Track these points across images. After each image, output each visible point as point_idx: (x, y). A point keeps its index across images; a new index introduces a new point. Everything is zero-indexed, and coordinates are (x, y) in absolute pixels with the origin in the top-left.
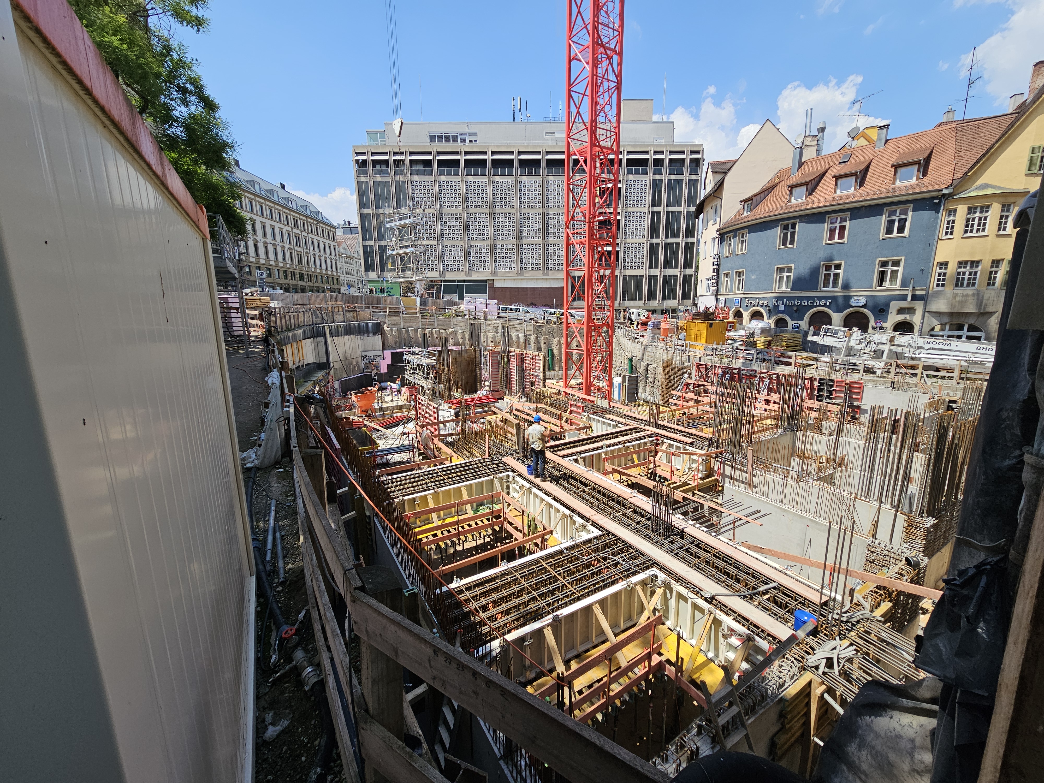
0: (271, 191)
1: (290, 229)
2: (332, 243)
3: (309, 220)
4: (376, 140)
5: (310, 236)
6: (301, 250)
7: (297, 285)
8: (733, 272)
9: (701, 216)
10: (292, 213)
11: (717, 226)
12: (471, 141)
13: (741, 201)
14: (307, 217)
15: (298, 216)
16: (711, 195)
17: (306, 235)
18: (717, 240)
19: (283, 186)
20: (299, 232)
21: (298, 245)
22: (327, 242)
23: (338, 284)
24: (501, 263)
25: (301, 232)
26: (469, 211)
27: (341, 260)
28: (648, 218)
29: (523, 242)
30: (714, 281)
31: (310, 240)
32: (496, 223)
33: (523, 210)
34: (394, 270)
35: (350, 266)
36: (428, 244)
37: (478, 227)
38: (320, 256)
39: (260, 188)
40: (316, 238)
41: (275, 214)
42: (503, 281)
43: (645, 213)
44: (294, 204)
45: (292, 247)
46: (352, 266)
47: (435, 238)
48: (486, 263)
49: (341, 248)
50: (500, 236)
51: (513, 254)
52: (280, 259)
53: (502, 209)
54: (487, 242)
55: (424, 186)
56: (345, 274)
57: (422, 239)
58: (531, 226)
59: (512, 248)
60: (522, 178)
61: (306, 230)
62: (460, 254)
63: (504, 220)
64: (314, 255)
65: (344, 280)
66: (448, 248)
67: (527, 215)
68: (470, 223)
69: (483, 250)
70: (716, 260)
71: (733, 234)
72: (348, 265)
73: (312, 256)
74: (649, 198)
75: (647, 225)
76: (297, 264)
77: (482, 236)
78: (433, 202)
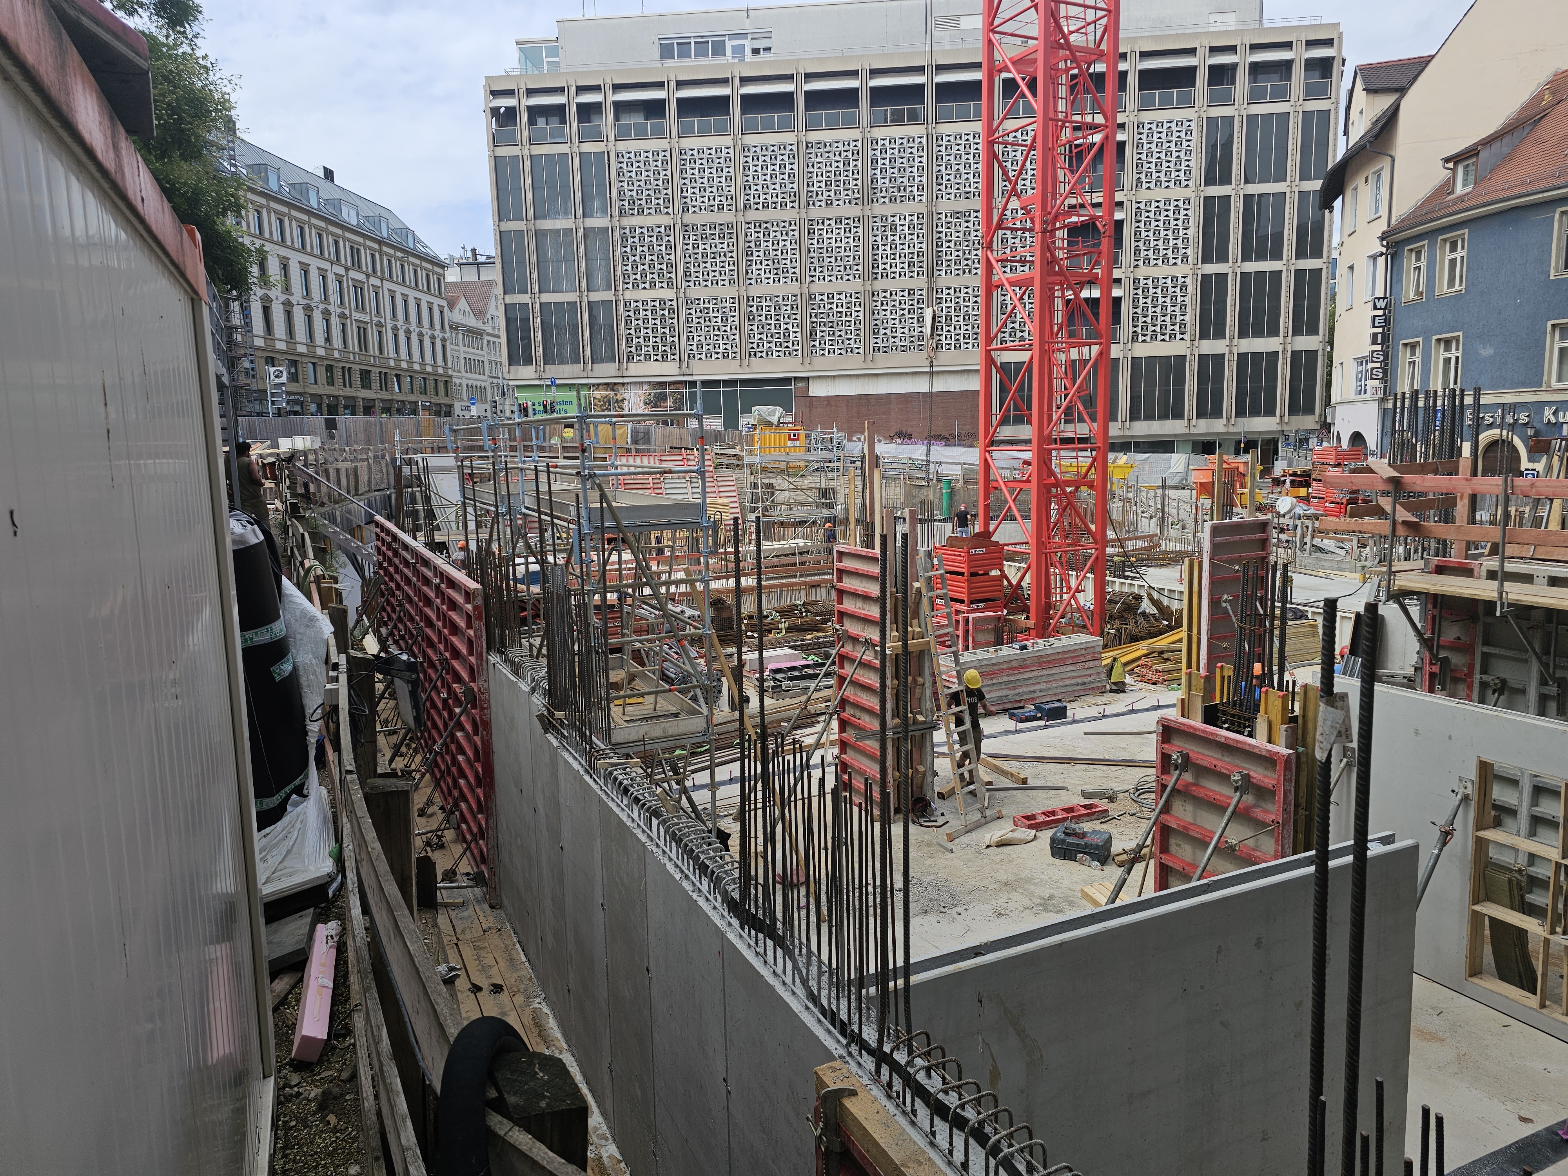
0: (302, 188)
1: (342, 271)
2: (437, 302)
3: (385, 249)
4: (537, 63)
5: (387, 285)
6: (366, 318)
7: (354, 398)
8: (1427, 341)
9: (1337, 204)
10: (347, 235)
11: (1382, 226)
12: (756, 51)
13: (1447, 160)
14: (380, 243)
15: (361, 240)
16: (1363, 147)
17: (377, 282)
18: (1381, 260)
19: (329, 174)
20: (363, 278)
21: (361, 307)
22: (425, 298)
23: (447, 395)
24: (827, 338)
25: (368, 276)
26: (752, 216)
27: (457, 338)
28: (1195, 214)
29: (880, 285)
30: (1378, 365)
31: (386, 293)
32: (815, 242)
33: (879, 210)
34: (576, 360)
35: (474, 353)
36: (653, 297)
37: (773, 253)
38: (408, 332)
39: (279, 180)
40: (399, 290)
41: (311, 237)
42: (829, 382)
43: (1187, 201)
44: (353, 213)
45: (347, 312)
46: (479, 352)
47: (670, 284)
48: (792, 339)
49: (456, 311)
50: (826, 273)
51: (854, 314)
52: (320, 339)
53: (829, 209)
54: (793, 288)
55: (647, 163)
56: (463, 370)
57: (641, 286)
58: (899, 247)
59: (853, 300)
60: (879, 133)
61: (379, 274)
62: (730, 319)
63: (834, 236)
64: (395, 329)
65: (460, 385)
66: (702, 306)
67: (890, 219)
68: (752, 245)
69: (783, 308)
70: (1381, 312)
71: (1426, 242)
72: (471, 350)
73: (390, 331)
74: (1197, 164)
75: (1194, 231)
76: (357, 349)
77: (781, 276)
78: (666, 200)
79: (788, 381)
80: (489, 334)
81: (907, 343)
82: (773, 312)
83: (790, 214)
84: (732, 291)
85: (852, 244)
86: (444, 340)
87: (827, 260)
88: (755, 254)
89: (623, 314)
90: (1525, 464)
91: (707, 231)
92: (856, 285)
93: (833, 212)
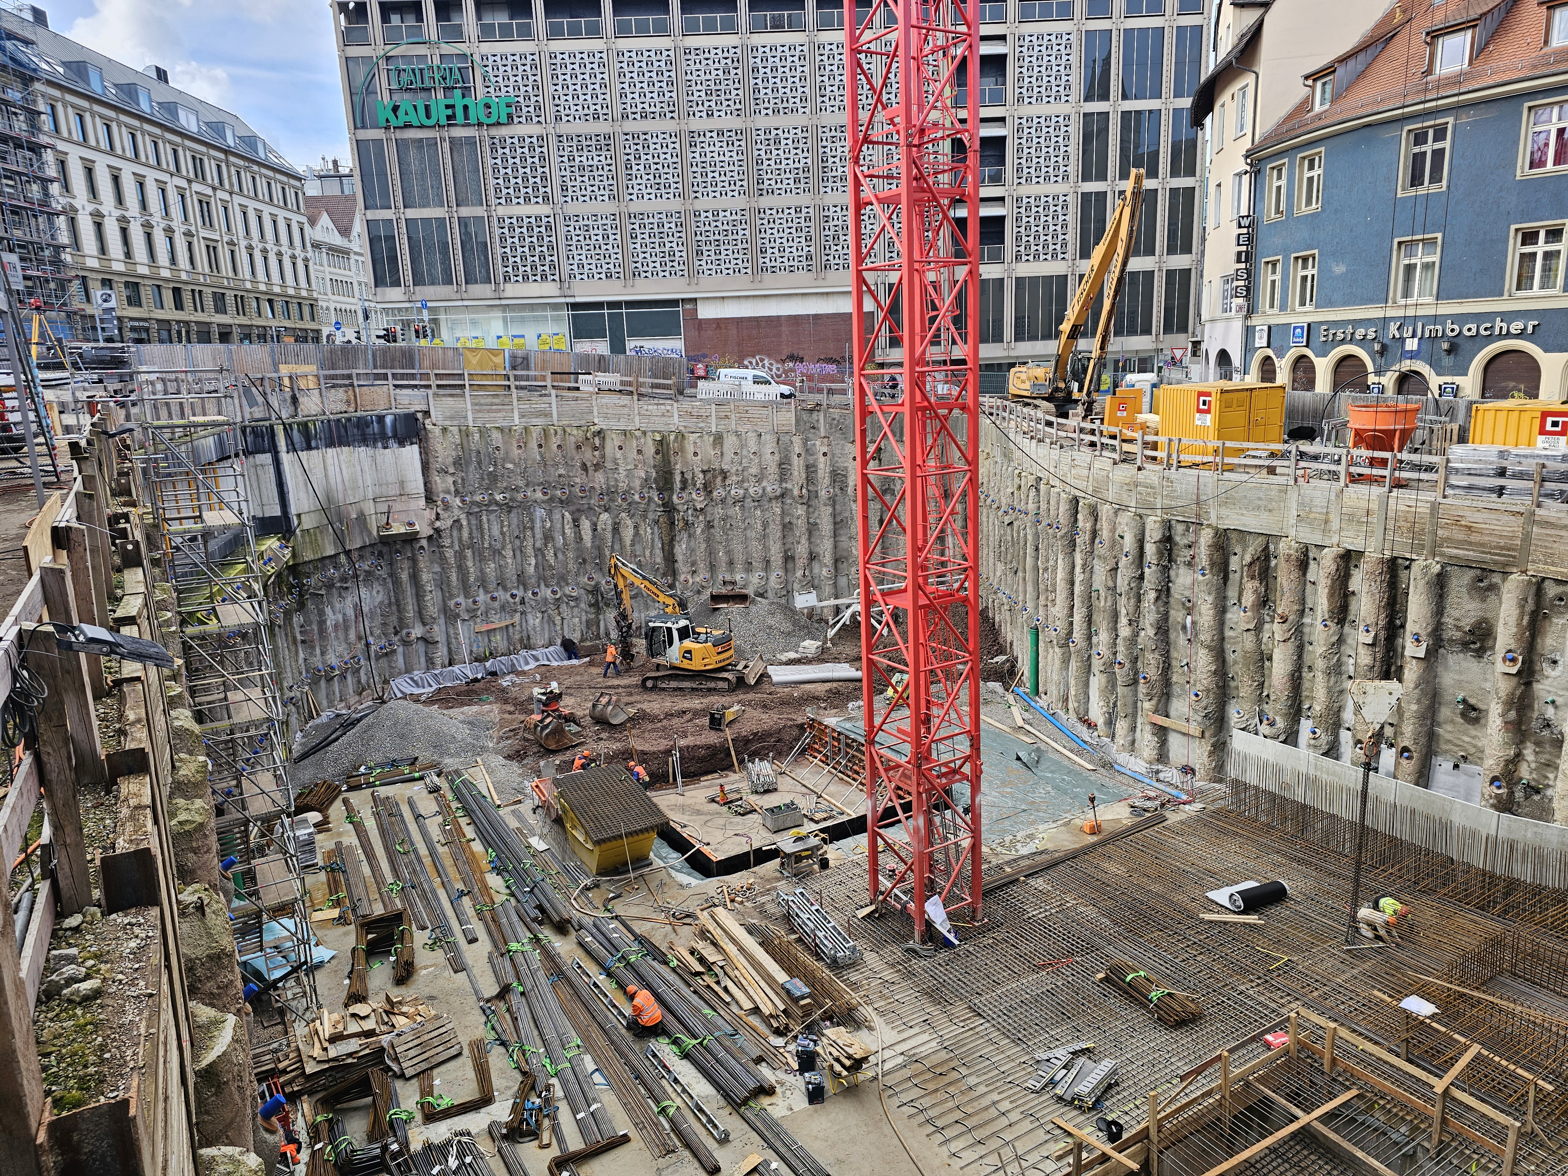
0: (129, 90)
1: (184, 184)
2: (295, 218)
3: (232, 159)
5: (237, 199)
6: (216, 236)
7: (208, 324)
8: (1286, 258)
9: (1208, 121)
10: (187, 143)
11: (1247, 143)
13: (1307, 78)
14: (226, 152)
15: (203, 149)
16: (1231, 62)
17: (226, 197)
18: (1246, 179)
19: (162, 75)
20: (209, 191)
21: (208, 222)
22: (281, 214)
23: (313, 320)
24: (713, 257)
25: (214, 189)
26: (630, 126)
27: (321, 258)
28: (1075, 131)
29: (765, 202)
30: (1242, 283)
31: (237, 209)
32: (697, 155)
33: (762, 122)
34: (448, 281)
35: (341, 274)
36: (529, 213)
37: (653, 167)
38: (265, 251)
39: (102, 80)
40: (252, 205)
41: (145, 145)
42: (718, 303)
43: (1067, 117)
44: (193, 119)
45: (193, 229)
46: (347, 272)
47: (546, 199)
48: (677, 258)
49: (318, 227)
50: (710, 189)
51: (741, 232)
52: (163, 258)
53: (711, 119)
54: (676, 205)
55: (515, 67)
56: (329, 292)
57: (515, 201)
58: (784, 162)
59: (739, 217)
60: (758, 39)
61: (227, 186)
62: (612, 237)
63: (717, 149)
64: (250, 248)
65: (328, 309)
66: (581, 223)
67: (774, 132)
68: (632, 157)
69: (667, 226)
70: (1245, 231)
71: (1286, 160)
72: (337, 271)
73: (244, 250)
74: (1077, 79)
75: (1074, 148)
76: (207, 270)
77: (663, 191)
78: (538, 108)
79: (674, 303)
80: (356, 253)
81: (796, 263)
82: (656, 230)
83: (670, 126)
84: (610, 207)
85: (735, 158)
86: (306, 260)
87: (710, 175)
88: (635, 167)
89: (497, 232)
90: (1372, 379)
91: (580, 142)
92: (741, 202)
93: (715, 123)
